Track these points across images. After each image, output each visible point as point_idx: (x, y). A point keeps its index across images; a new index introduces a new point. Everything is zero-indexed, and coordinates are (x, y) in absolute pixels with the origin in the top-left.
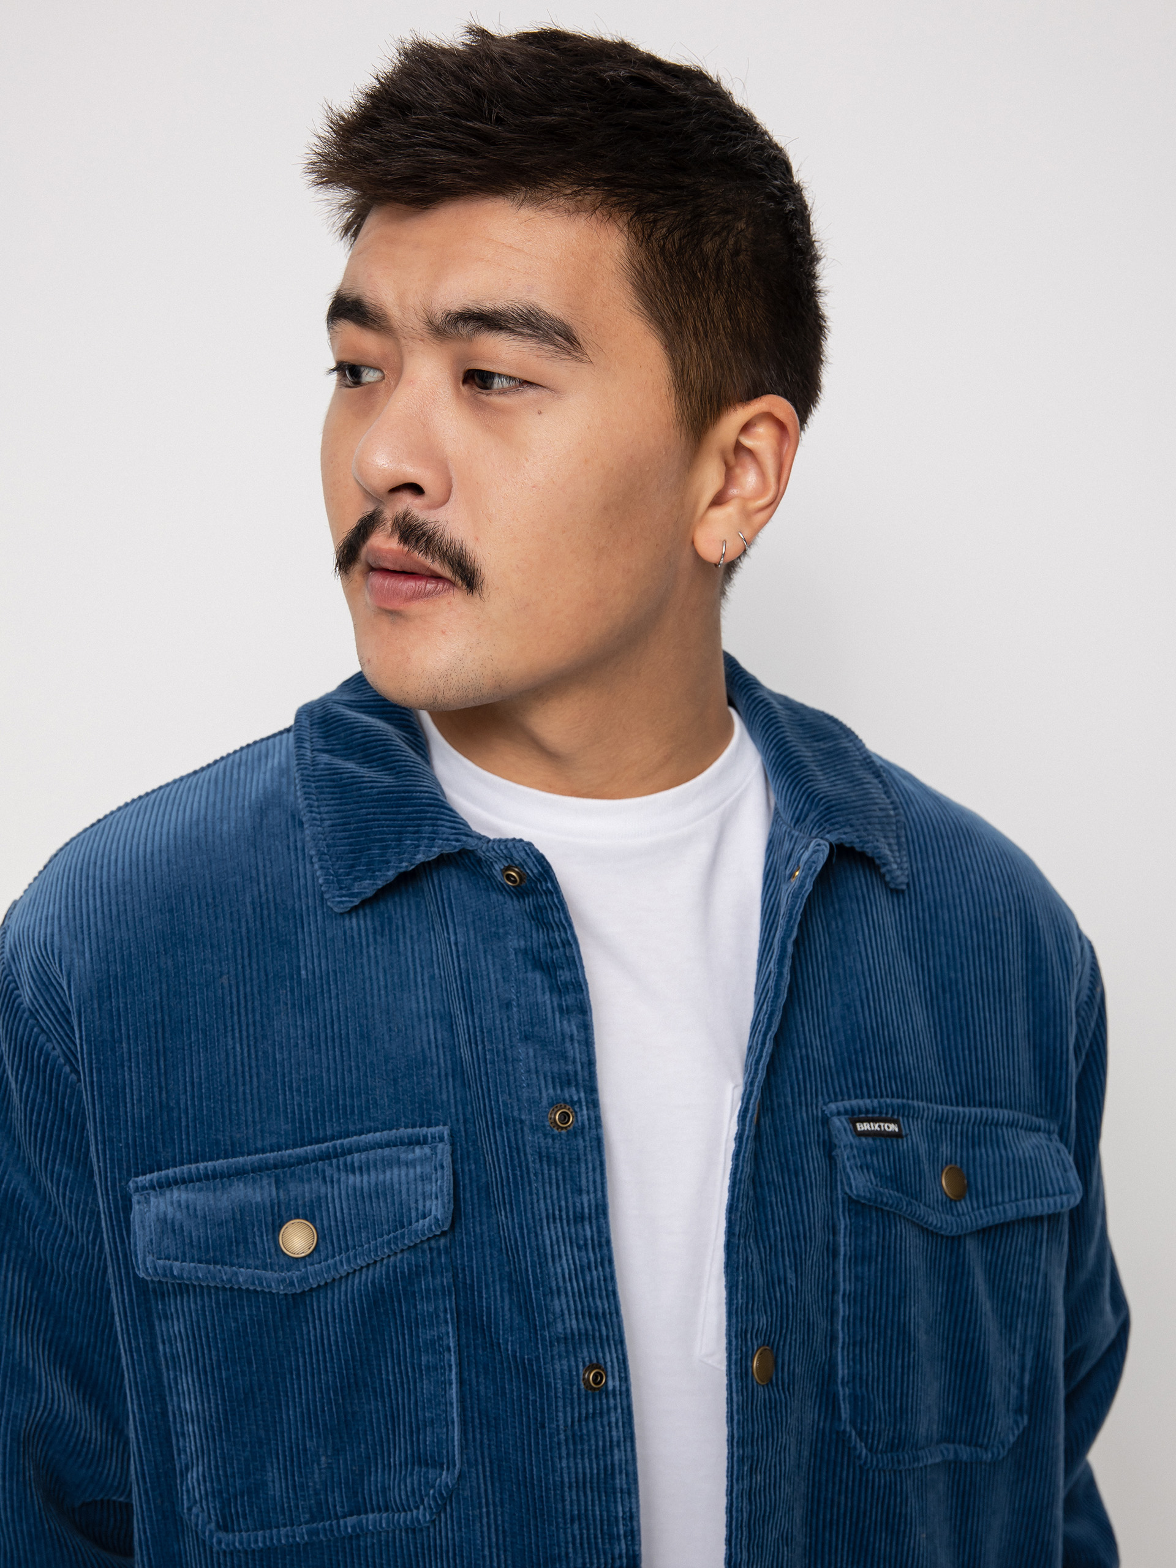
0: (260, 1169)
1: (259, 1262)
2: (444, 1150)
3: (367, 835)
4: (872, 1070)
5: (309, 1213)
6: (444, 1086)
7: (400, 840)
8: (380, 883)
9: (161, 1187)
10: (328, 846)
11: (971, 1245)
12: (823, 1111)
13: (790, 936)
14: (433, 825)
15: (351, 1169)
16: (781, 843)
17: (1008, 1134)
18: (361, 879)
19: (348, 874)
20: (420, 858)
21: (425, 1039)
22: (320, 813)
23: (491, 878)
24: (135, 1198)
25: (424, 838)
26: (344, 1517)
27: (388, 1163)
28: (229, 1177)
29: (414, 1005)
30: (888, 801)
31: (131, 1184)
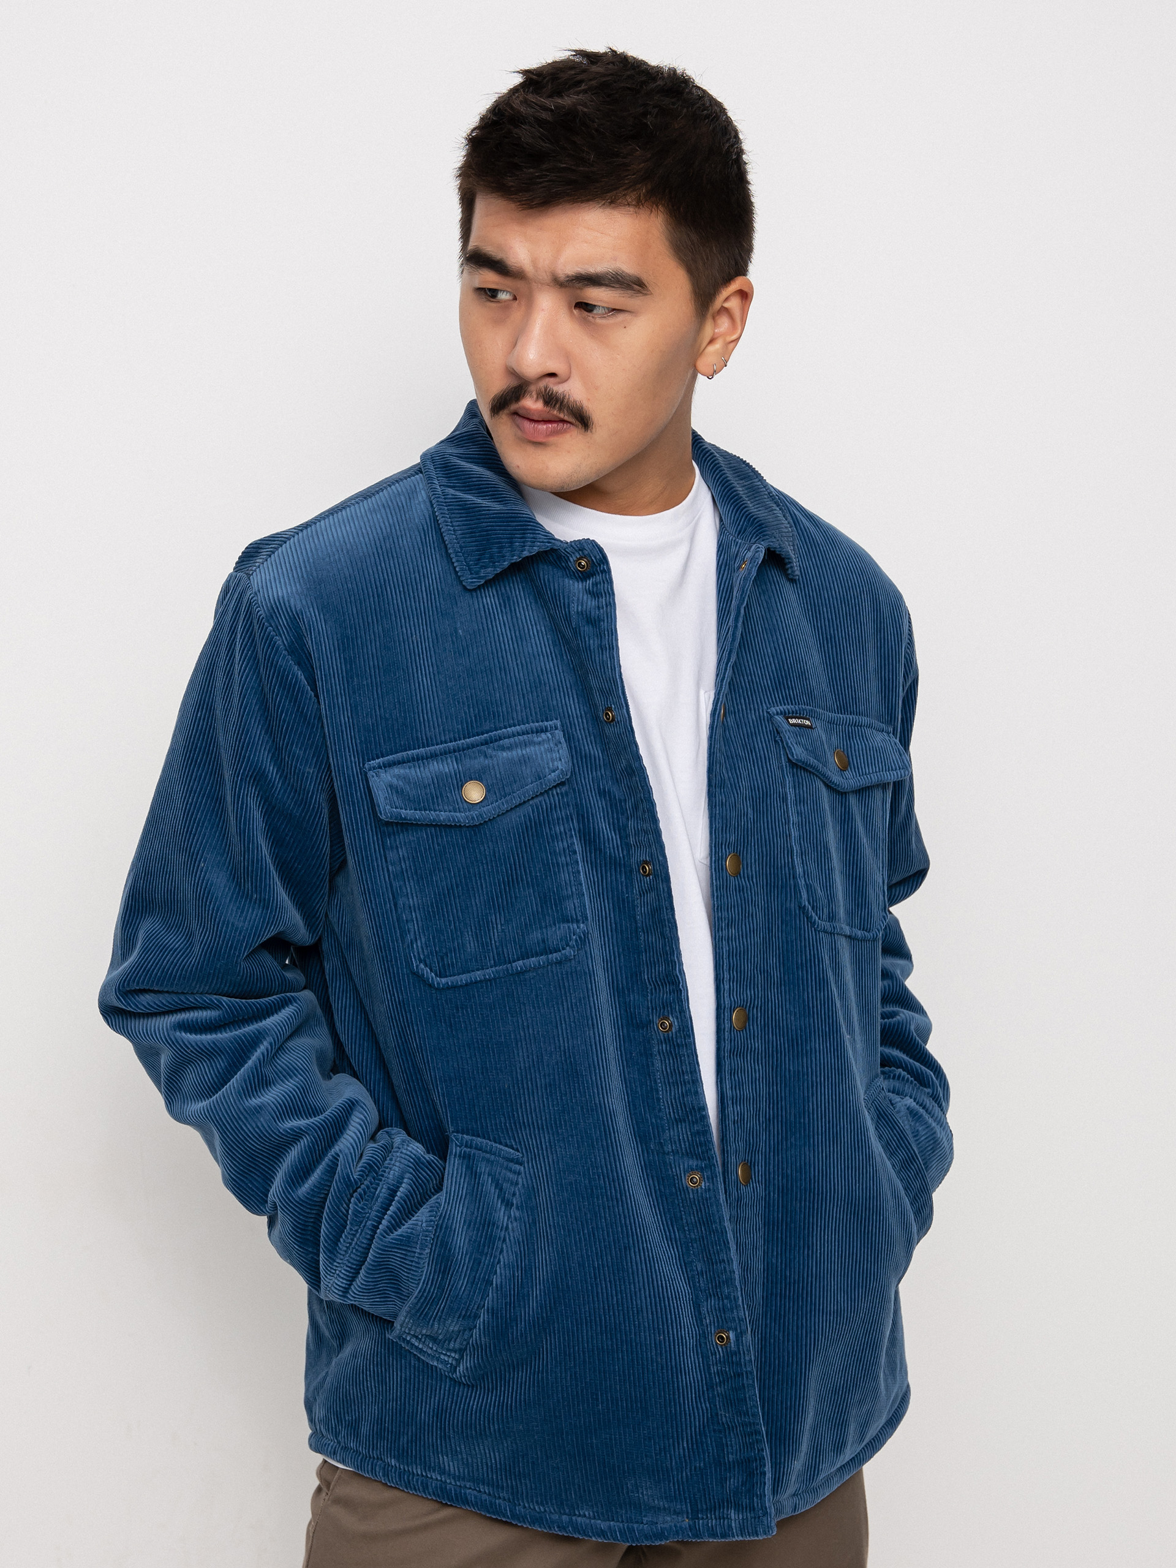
0: (445, 753)
1: (451, 808)
2: (559, 734)
3: (488, 540)
4: (792, 688)
5: (478, 776)
6: (554, 696)
7: (511, 543)
8: (499, 570)
9: (385, 767)
10: (461, 547)
11: (853, 800)
12: (768, 713)
13: (742, 604)
14: (533, 534)
15: (503, 748)
16: (729, 547)
17: (868, 731)
18: (485, 567)
19: (476, 564)
20: (526, 554)
21: (539, 669)
22: (452, 526)
23: (568, 568)
24: (371, 774)
25: (528, 541)
26: (514, 961)
27: (525, 744)
28: (427, 759)
29: (530, 649)
30: (786, 522)
31: (366, 766)
